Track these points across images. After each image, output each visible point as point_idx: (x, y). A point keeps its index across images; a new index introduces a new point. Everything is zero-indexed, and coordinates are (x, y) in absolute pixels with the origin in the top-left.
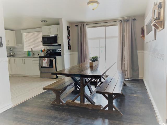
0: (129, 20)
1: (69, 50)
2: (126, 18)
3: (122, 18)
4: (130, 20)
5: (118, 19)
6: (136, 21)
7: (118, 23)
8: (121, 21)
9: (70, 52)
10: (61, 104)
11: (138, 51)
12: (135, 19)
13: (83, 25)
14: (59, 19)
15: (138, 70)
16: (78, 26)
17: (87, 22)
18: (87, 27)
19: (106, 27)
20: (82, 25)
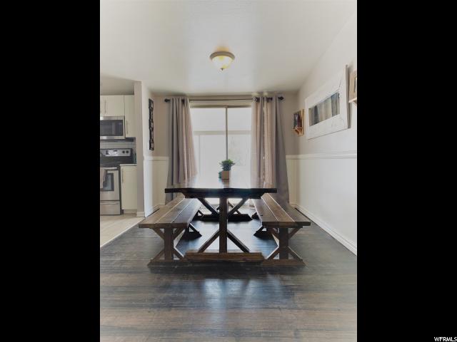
0: (272, 99)
1: (151, 151)
2: (266, 94)
3: (259, 93)
4: (274, 99)
5: (251, 95)
6: (282, 102)
7: (253, 103)
8: (258, 100)
9: (153, 155)
10: (176, 259)
11: (287, 157)
12: (281, 98)
13: (183, 101)
14: (133, 83)
15: (287, 190)
16: (171, 102)
17: (192, 96)
18: (190, 104)
19: (229, 109)
20: (180, 102)
